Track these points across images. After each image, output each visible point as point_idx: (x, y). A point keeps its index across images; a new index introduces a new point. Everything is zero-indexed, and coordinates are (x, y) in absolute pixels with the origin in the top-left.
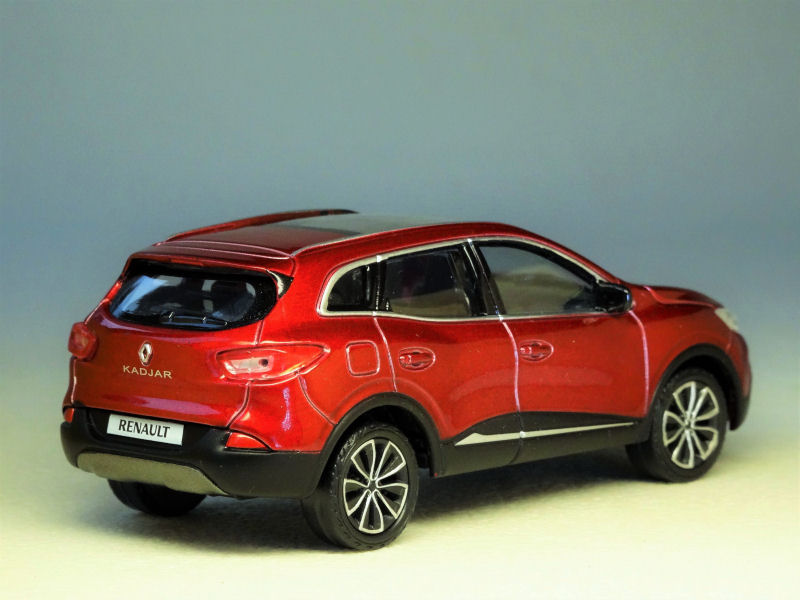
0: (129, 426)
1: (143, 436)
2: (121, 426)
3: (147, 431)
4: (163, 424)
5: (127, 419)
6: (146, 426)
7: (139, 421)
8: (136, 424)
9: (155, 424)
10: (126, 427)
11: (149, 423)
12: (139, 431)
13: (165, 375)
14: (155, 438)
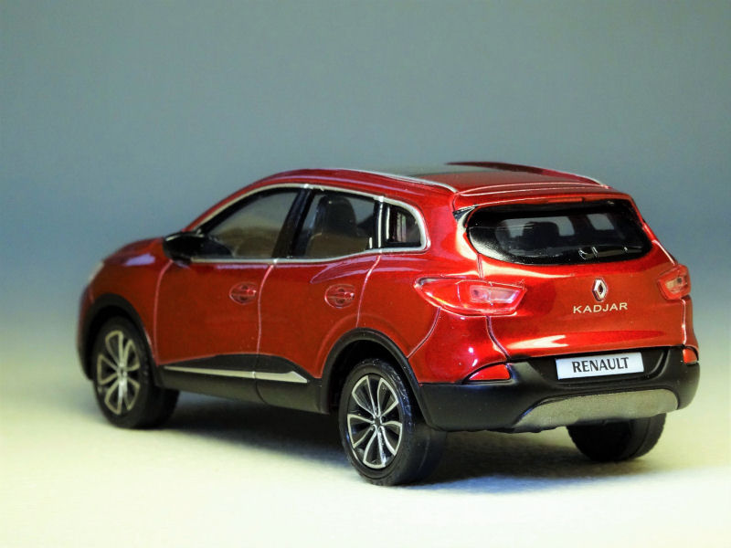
0: (584, 366)
1: (603, 372)
2: (575, 368)
3: (605, 366)
4: (620, 356)
5: (580, 360)
6: (602, 361)
7: (593, 359)
8: (591, 362)
9: (611, 358)
10: (581, 367)
11: (605, 358)
12: (597, 369)
13: (621, 307)
14: (617, 371)
